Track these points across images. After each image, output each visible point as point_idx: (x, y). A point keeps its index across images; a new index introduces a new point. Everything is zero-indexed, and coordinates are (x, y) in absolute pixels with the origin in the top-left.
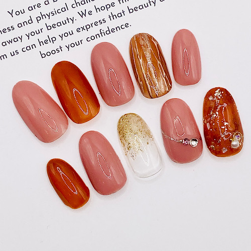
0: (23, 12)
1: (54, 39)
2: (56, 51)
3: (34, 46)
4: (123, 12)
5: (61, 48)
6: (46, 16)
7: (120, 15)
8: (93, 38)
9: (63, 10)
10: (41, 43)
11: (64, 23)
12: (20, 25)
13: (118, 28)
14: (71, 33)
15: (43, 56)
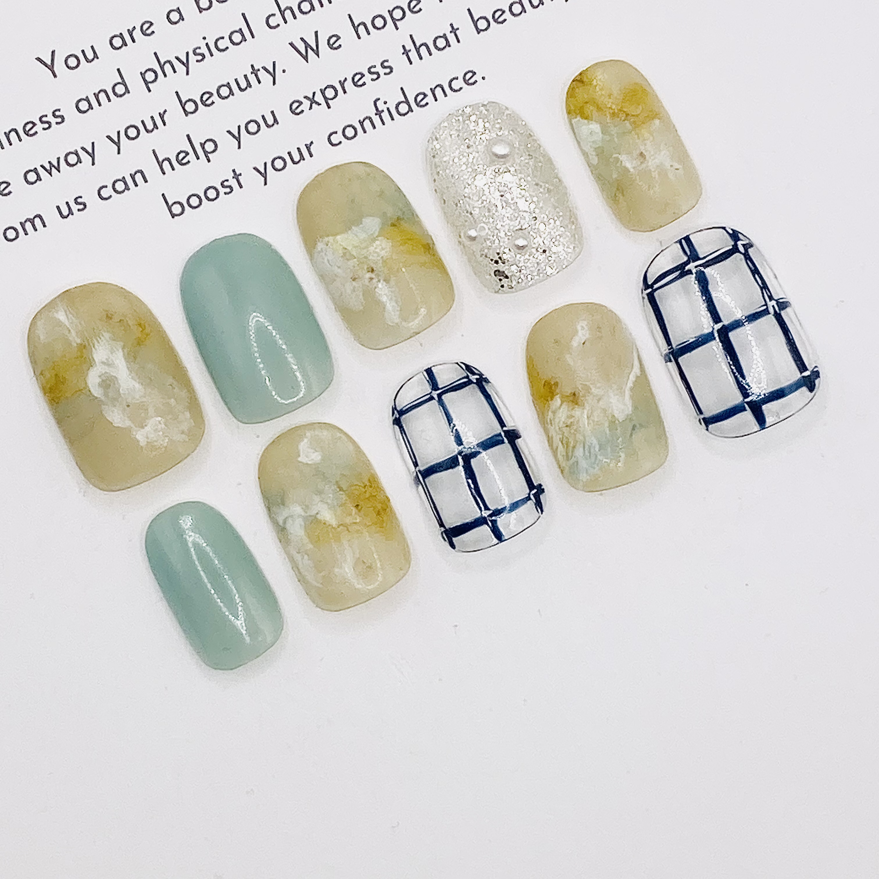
0: (90, 56)
1: (209, 147)
2: (222, 190)
3: (138, 177)
4: (454, 30)
5: (236, 176)
6: (176, 63)
7: (441, 43)
8: (350, 132)
9: (237, 38)
10: (166, 164)
11: (243, 85)
12: (84, 106)
13: (438, 91)
14: (270, 121)
15: (176, 209)
